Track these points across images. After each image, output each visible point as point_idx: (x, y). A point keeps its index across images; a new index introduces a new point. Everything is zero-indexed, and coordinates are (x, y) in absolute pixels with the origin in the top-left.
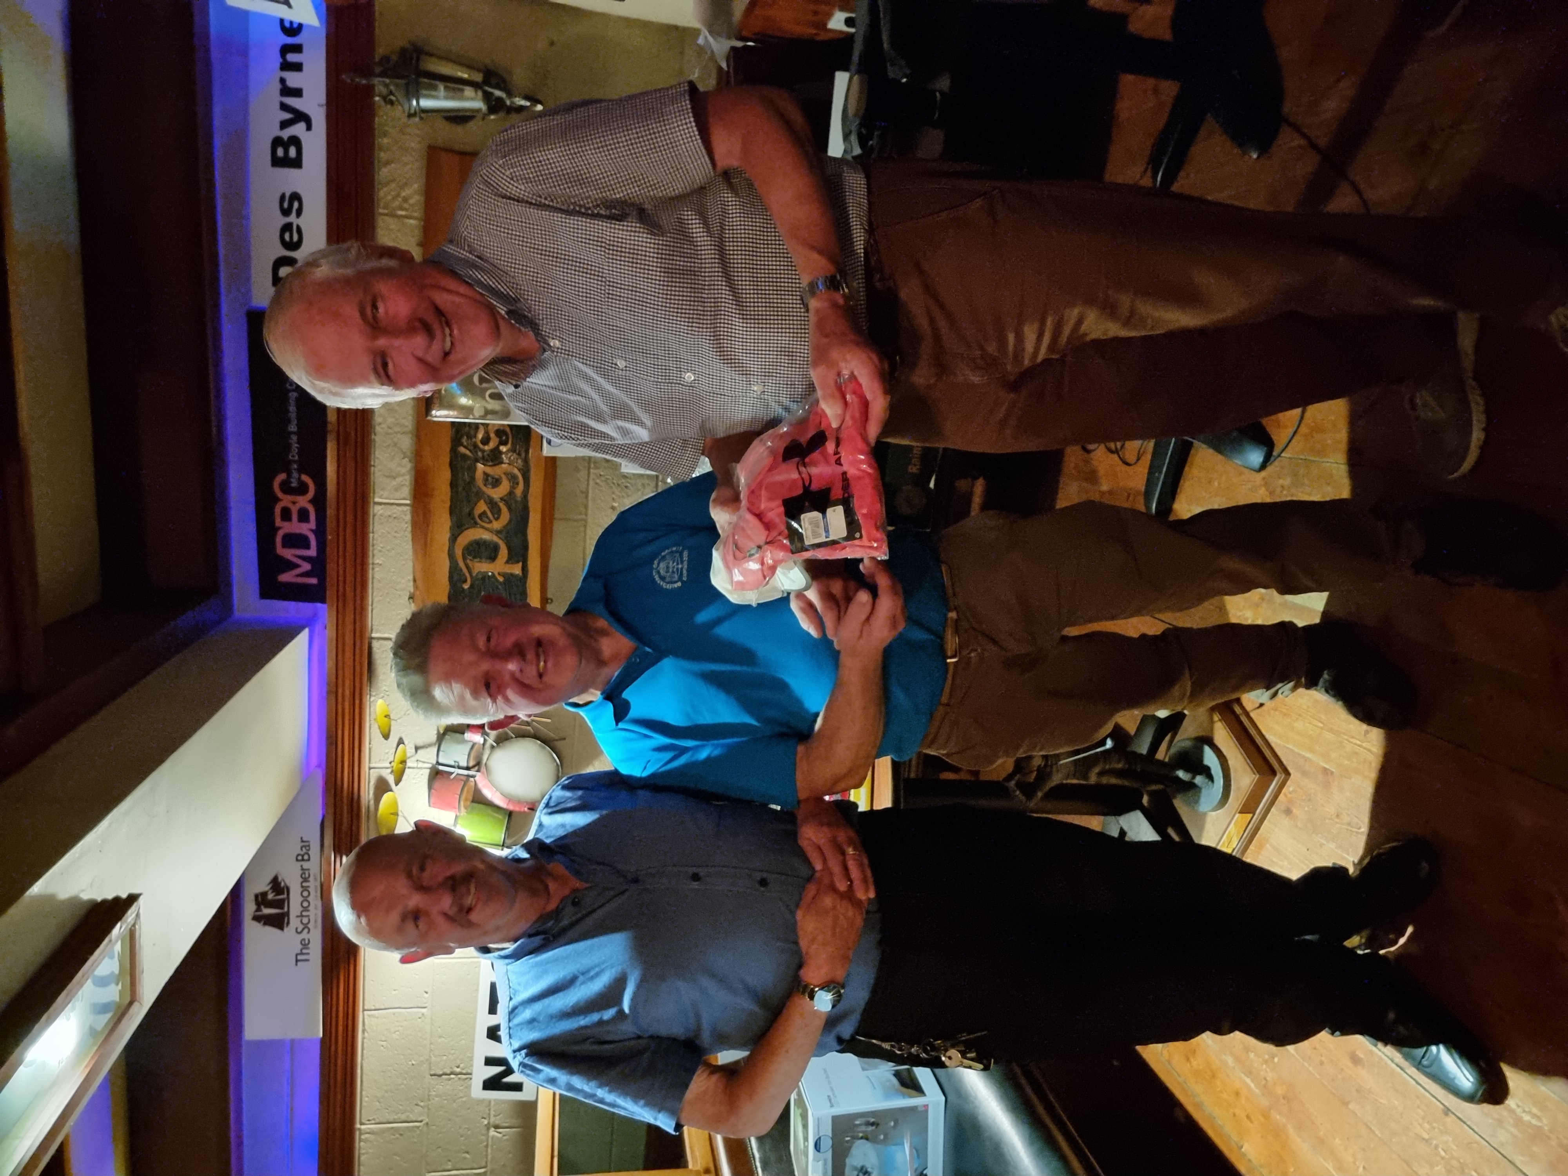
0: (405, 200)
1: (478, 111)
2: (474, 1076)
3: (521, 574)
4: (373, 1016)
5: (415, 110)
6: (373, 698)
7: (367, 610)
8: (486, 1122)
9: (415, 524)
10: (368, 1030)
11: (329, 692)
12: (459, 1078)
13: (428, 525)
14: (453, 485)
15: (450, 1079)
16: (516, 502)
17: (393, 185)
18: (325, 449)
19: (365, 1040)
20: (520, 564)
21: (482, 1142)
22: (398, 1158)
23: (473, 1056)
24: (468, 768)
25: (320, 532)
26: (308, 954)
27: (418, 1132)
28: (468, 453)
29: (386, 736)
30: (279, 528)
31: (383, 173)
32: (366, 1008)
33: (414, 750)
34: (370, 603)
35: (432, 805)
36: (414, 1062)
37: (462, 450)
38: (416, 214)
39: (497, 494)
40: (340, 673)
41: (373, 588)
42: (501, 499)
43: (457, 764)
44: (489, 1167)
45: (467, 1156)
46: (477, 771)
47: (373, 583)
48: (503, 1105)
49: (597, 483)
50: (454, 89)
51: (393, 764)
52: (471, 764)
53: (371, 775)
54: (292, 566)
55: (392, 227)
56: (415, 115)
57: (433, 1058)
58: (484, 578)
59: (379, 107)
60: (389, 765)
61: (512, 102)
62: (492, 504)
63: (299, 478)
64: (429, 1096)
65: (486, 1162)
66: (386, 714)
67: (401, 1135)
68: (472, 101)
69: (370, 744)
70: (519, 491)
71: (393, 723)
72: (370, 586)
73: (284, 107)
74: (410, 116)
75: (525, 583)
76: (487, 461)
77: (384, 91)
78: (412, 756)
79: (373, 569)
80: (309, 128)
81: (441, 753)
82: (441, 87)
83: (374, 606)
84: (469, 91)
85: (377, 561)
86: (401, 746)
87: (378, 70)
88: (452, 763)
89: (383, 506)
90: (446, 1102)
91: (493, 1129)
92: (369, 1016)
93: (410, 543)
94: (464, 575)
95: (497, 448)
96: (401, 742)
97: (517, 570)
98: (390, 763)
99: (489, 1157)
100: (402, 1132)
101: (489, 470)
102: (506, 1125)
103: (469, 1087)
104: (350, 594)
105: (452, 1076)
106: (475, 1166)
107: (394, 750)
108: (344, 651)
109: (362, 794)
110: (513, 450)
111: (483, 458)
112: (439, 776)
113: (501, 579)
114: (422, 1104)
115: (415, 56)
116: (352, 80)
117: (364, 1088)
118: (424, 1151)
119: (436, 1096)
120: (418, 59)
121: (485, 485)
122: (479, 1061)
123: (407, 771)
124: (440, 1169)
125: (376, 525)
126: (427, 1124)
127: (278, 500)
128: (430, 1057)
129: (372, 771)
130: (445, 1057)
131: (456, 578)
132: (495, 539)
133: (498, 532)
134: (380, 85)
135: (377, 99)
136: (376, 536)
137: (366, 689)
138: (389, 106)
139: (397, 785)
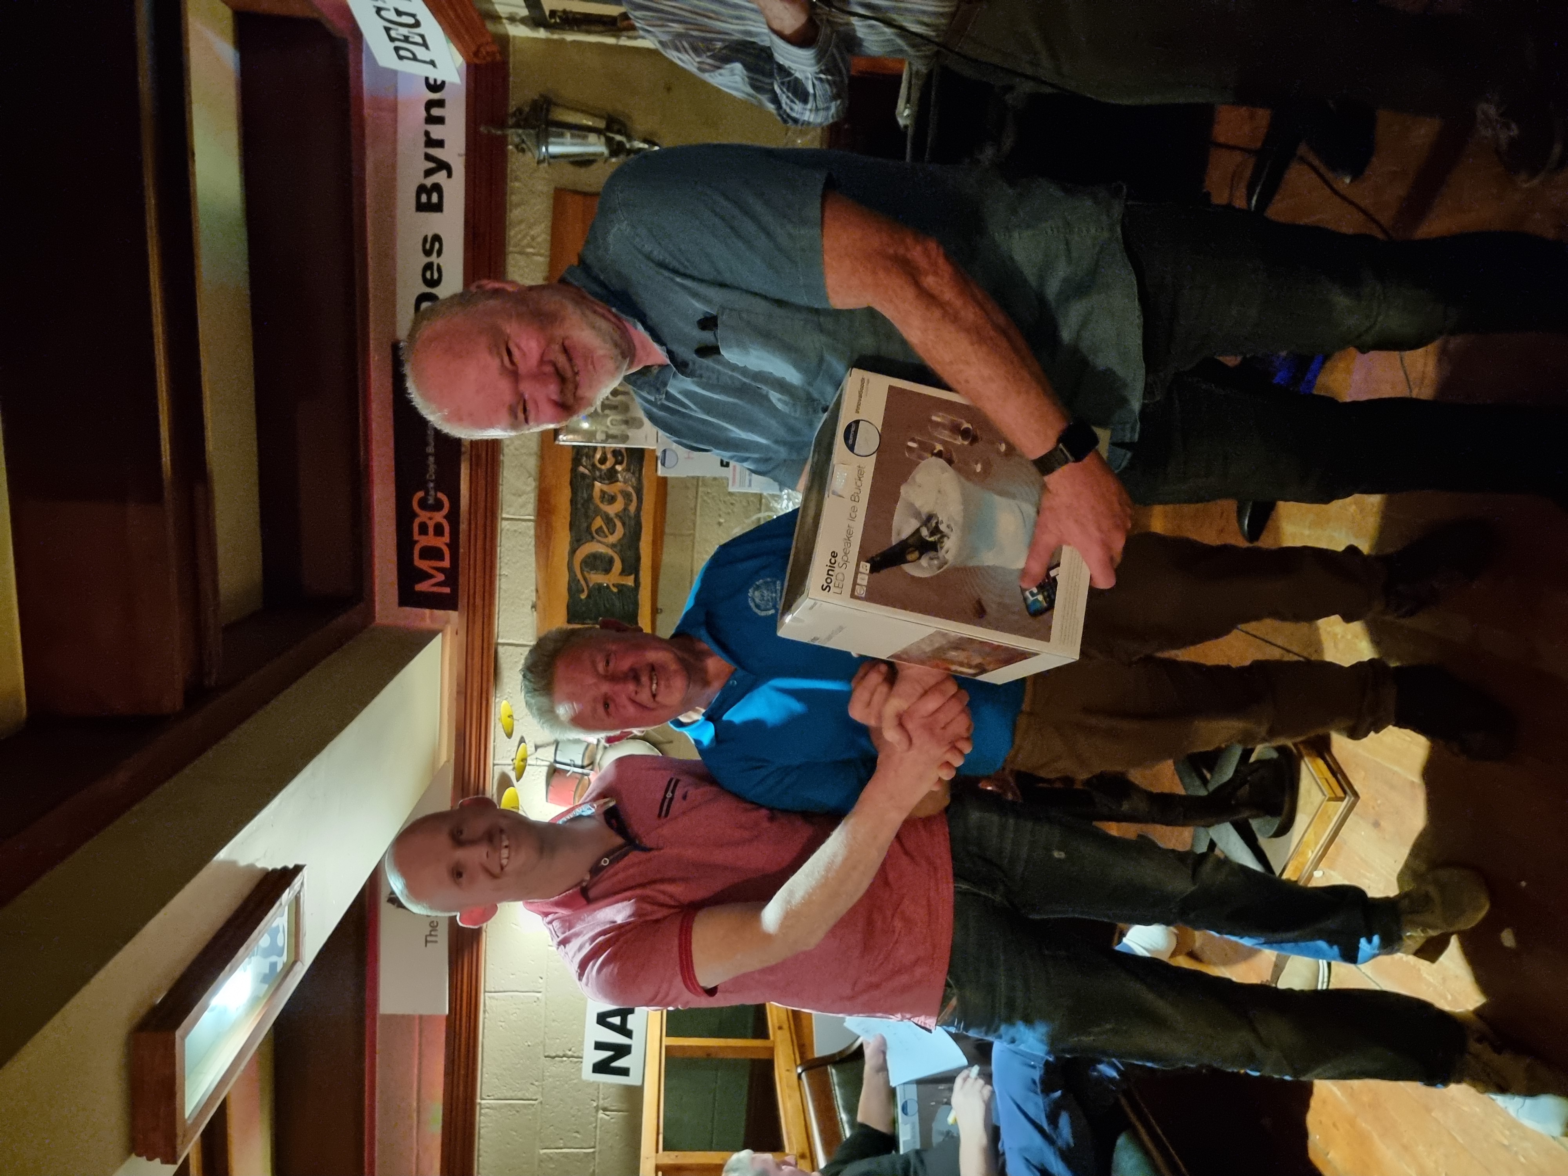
0: (533, 238)
1: (602, 154)
2: (584, 1060)
3: (633, 585)
4: (493, 998)
5: (544, 158)
6: (497, 700)
7: (494, 618)
8: (595, 1104)
9: (537, 537)
10: (489, 1011)
11: (458, 693)
12: (571, 1061)
13: (550, 539)
14: (573, 502)
15: (562, 1062)
16: (630, 518)
17: (523, 226)
18: (460, 469)
19: (486, 1020)
20: (632, 577)
21: (591, 1124)
22: (515, 1133)
23: (583, 1041)
24: (582, 767)
25: (454, 545)
26: (436, 936)
27: (533, 1110)
28: (586, 472)
29: (509, 735)
30: (417, 542)
31: (514, 214)
32: (487, 990)
33: (533, 749)
34: (497, 612)
35: (549, 800)
36: (529, 1043)
37: (582, 469)
38: (542, 251)
39: (612, 510)
40: (469, 675)
41: (499, 597)
42: (617, 515)
43: (572, 763)
44: (598, 1148)
45: (578, 1136)
46: (592, 770)
47: (499, 593)
48: (611, 1090)
49: (704, 501)
50: (579, 136)
51: (514, 761)
52: (586, 763)
53: (495, 771)
54: (426, 576)
55: (522, 263)
56: (543, 161)
57: (547, 1041)
58: (599, 588)
59: (512, 153)
60: (510, 762)
61: (631, 146)
62: (608, 520)
63: (436, 495)
64: (543, 1076)
65: (595, 1142)
66: (508, 714)
67: (518, 1112)
68: (595, 146)
69: (495, 742)
70: (632, 508)
71: (515, 722)
72: (497, 595)
73: (428, 157)
74: (539, 162)
75: (637, 594)
76: (604, 479)
77: (517, 140)
78: (532, 754)
79: (500, 580)
80: (450, 175)
81: (558, 752)
82: (568, 135)
83: (501, 613)
84: (592, 137)
85: (502, 573)
86: (523, 744)
87: (511, 121)
88: (568, 762)
89: (509, 522)
90: (558, 1083)
91: (601, 1111)
92: (489, 998)
93: (534, 556)
94: (581, 585)
95: (613, 468)
96: (522, 740)
97: (630, 581)
98: (512, 760)
99: (598, 1137)
100: (518, 1109)
101: (605, 488)
102: (613, 1108)
103: (580, 1070)
104: (479, 601)
105: (565, 1059)
106: (585, 1145)
107: (516, 748)
108: (473, 654)
109: (487, 788)
110: (627, 470)
111: (600, 477)
112: (556, 773)
113: (615, 590)
114: (537, 1083)
115: (545, 106)
116: (489, 132)
117: (484, 1065)
118: (538, 1129)
119: (550, 1076)
120: (548, 110)
121: (602, 502)
122: (589, 1045)
123: (527, 768)
124: (552, 1146)
125: (503, 539)
126: (541, 1103)
127: (415, 515)
128: (544, 1038)
129: (496, 767)
130: (558, 1041)
131: (574, 587)
132: (610, 552)
133: (613, 546)
134: (513, 135)
135: (510, 147)
136: (502, 550)
137: (492, 690)
138: (521, 154)
139: (518, 780)
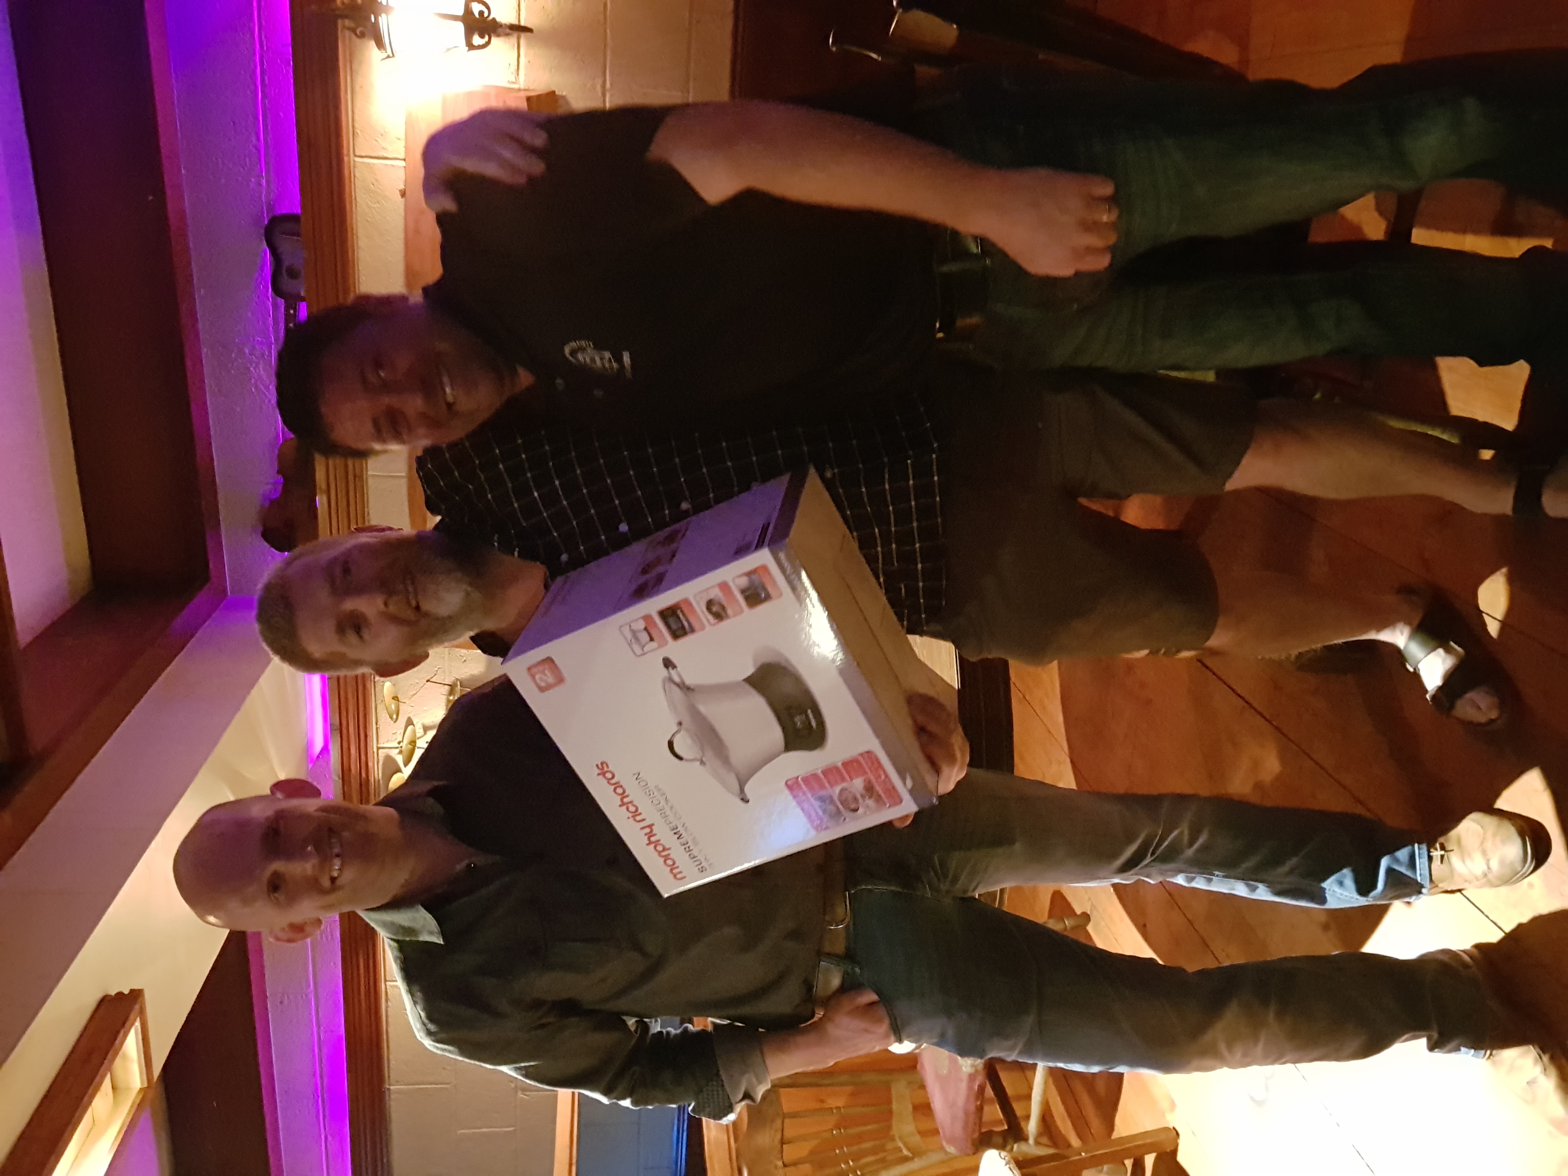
8: (513, 1085)
21: (510, 1104)
27: (447, 1093)
29: (394, 717)
33: (422, 731)
44: (519, 1126)
45: (497, 1115)
51: (401, 744)
53: (380, 754)
60: (397, 745)
65: (515, 1122)
66: (392, 695)
67: (430, 1095)
69: (377, 724)
71: (400, 703)
78: (421, 737)
86: (411, 726)
91: (520, 1092)
92: (391, 986)
98: (399, 743)
99: (518, 1116)
100: (431, 1093)
106: (504, 1124)
107: (402, 731)
109: (371, 775)
114: (449, 1068)
117: (390, 1052)
118: (454, 1110)
124: (472, 1126)
126: (455, 1086)
129: (380, 751)
139: (405, 765)
